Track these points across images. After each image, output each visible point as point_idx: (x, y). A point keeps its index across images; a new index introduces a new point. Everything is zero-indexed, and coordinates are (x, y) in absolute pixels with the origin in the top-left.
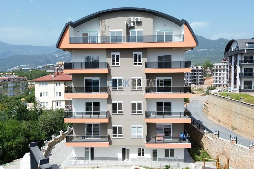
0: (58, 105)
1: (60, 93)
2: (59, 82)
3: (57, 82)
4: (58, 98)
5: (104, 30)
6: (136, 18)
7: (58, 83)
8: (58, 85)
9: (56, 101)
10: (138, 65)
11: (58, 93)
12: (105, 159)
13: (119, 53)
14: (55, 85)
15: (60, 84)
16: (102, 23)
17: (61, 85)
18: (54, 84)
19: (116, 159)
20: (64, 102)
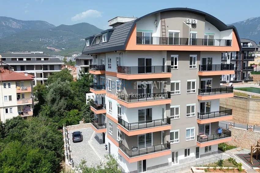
0: (7, 112)
1: (10, 97)
2: (9, 82)
3: (5, 83)
4: (8, 104)
5: (164, 31)
6: (193, 20)
7: (7, 83)
8: (7, 86)
9: (4, 108)
10: (193, 68)
11: (8, 97)
12: (157, 167)
13: (178, 55)
14: (3, 86)
15: (9, 85)
16: (162, 23)
17: (11, 86)
18: (1, 85)
19: (167, 164)
20: (17, 107)
